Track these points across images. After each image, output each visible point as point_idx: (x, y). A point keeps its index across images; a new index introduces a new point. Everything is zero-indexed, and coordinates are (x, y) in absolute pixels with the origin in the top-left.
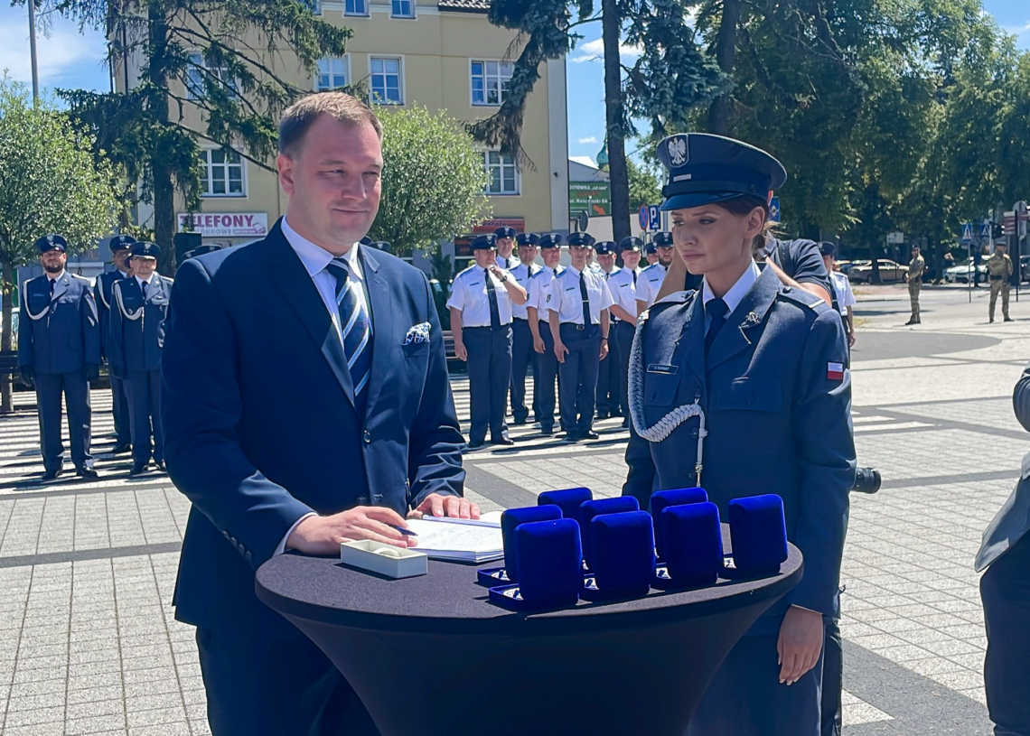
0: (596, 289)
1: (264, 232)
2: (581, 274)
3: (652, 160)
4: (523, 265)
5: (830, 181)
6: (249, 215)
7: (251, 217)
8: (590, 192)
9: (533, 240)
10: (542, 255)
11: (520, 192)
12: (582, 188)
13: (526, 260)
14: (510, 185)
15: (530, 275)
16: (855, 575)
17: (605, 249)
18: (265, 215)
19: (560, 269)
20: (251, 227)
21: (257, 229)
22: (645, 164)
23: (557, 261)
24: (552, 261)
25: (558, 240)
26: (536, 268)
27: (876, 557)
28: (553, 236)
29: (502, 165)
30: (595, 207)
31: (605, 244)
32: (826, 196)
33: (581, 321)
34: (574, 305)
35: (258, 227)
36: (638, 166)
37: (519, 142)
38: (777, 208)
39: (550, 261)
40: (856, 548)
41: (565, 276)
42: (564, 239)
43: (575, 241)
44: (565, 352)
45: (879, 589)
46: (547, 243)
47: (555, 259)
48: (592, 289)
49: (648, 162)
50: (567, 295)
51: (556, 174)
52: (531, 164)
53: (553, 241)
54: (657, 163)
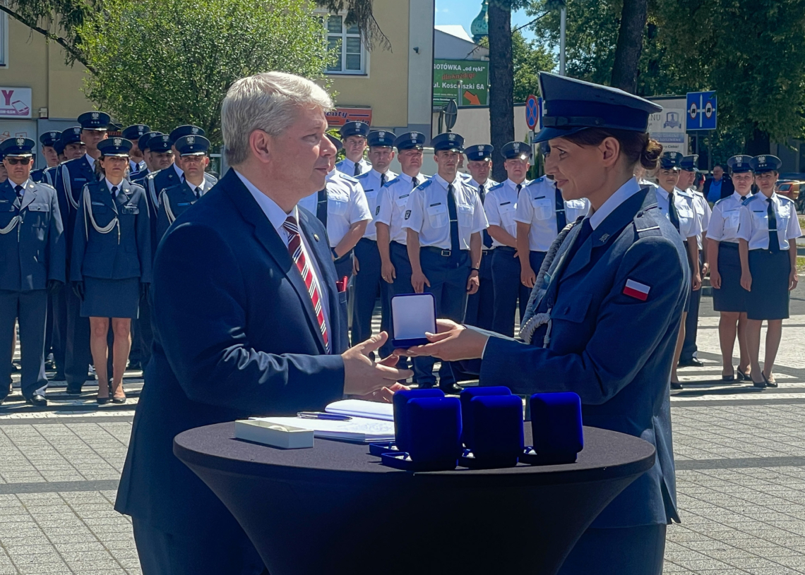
0: (467, 206)
1: (27, 113)
2: (451, 187)
3: (548, 34)
4: (375, 172)
5: (786, 76)
6: (8, 90)
7: (11, 92)
8: (461, 75)
9: (389, 140)
10: (399, 159)
11: (368, 72)
12: (450, 67)
13: (379, 165)
14: (354, 62)
15: (383, 184)
16: (762, 555)
17: (481, 154)
18: (30, 90)
19: (421, 179)
20: (10, 107)
21: (18, 110)
22: (537, 38)
23: (418, 166)
24: (411, 166)
25: (420, 140)
26: (391, 176)
27: (790, 538)
28: (414, 136)
29: (344, 34)
30: (468, 96)
31: (481, 148)
32: (779, 97)
33: (446, 245)
34: (439, 225)
35: (19, 107)
36: (529, 42)
37: (370, 9)
38: (713, 107)
39: (410, 167)
40: (769, 528)
41: (429, 188)
42: (428, 140)
43: (444, 144)
44: (425, 284)
45: (788, 570)
46: (405, 144)
47: (416, 164)
48: (462, 206)
49: (542, 36)
50: (431, 212)
51: (417, 50)
52: (385, 39)
53: (414, 142)
54: (554, 37)
